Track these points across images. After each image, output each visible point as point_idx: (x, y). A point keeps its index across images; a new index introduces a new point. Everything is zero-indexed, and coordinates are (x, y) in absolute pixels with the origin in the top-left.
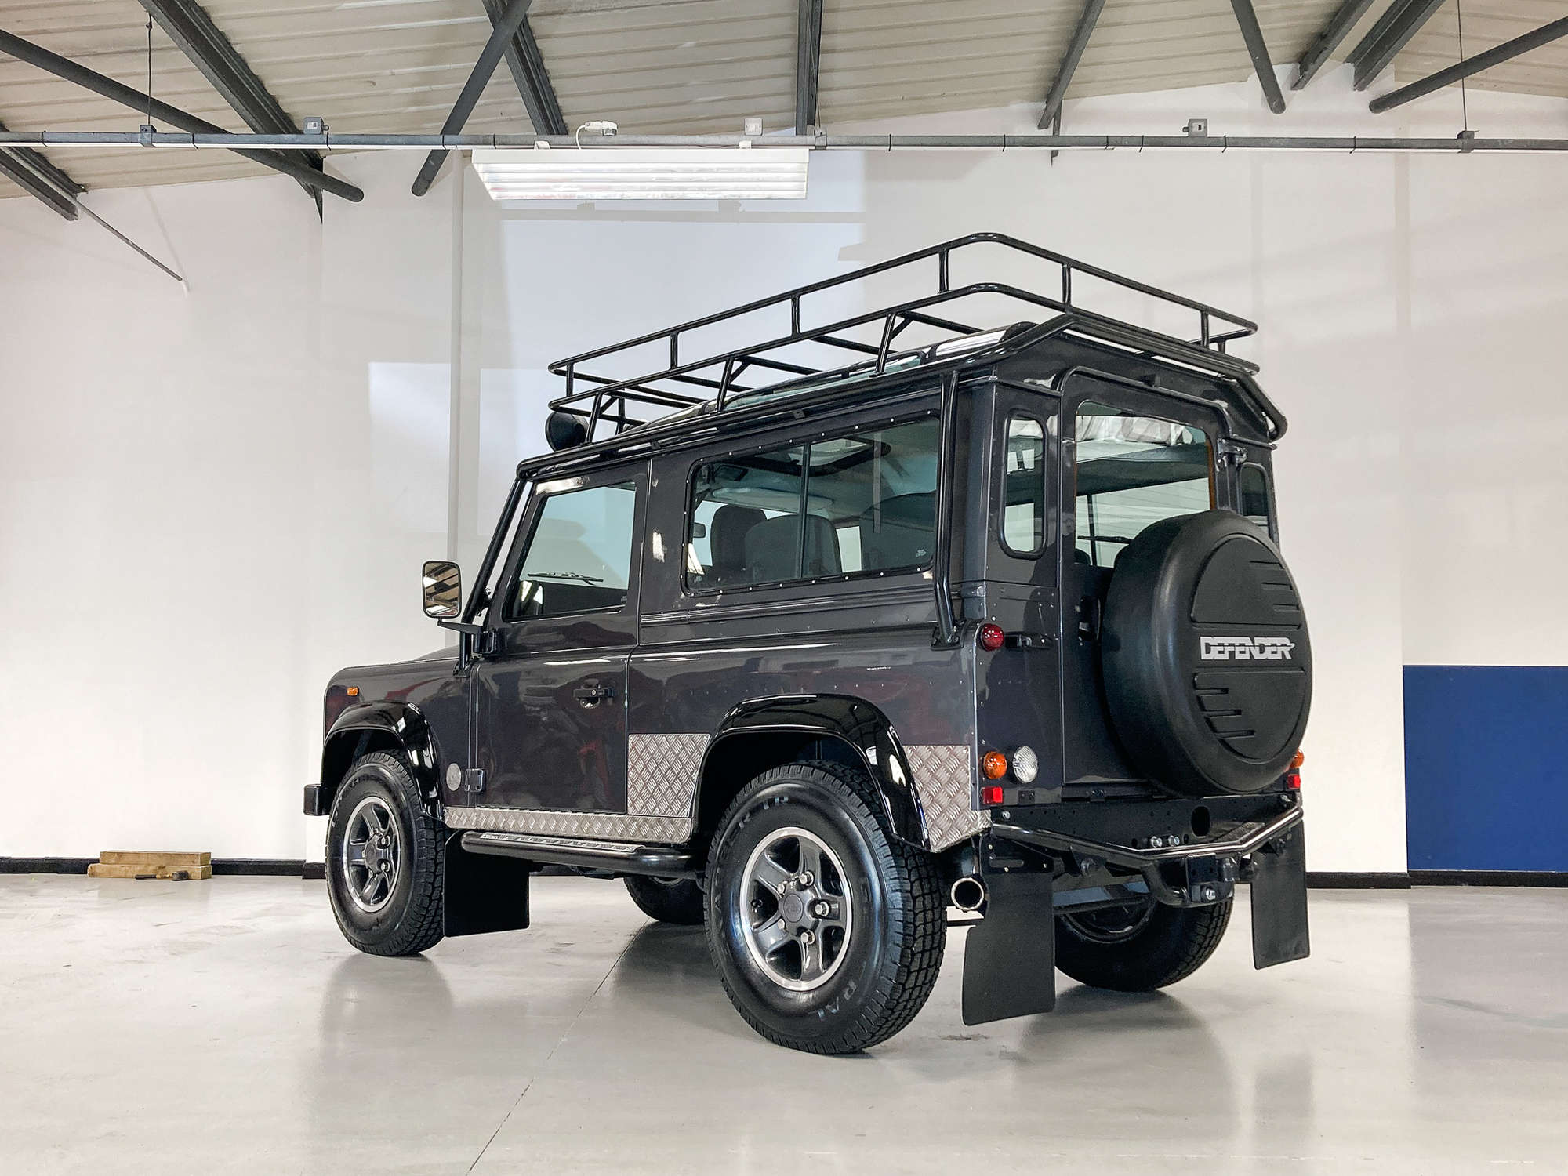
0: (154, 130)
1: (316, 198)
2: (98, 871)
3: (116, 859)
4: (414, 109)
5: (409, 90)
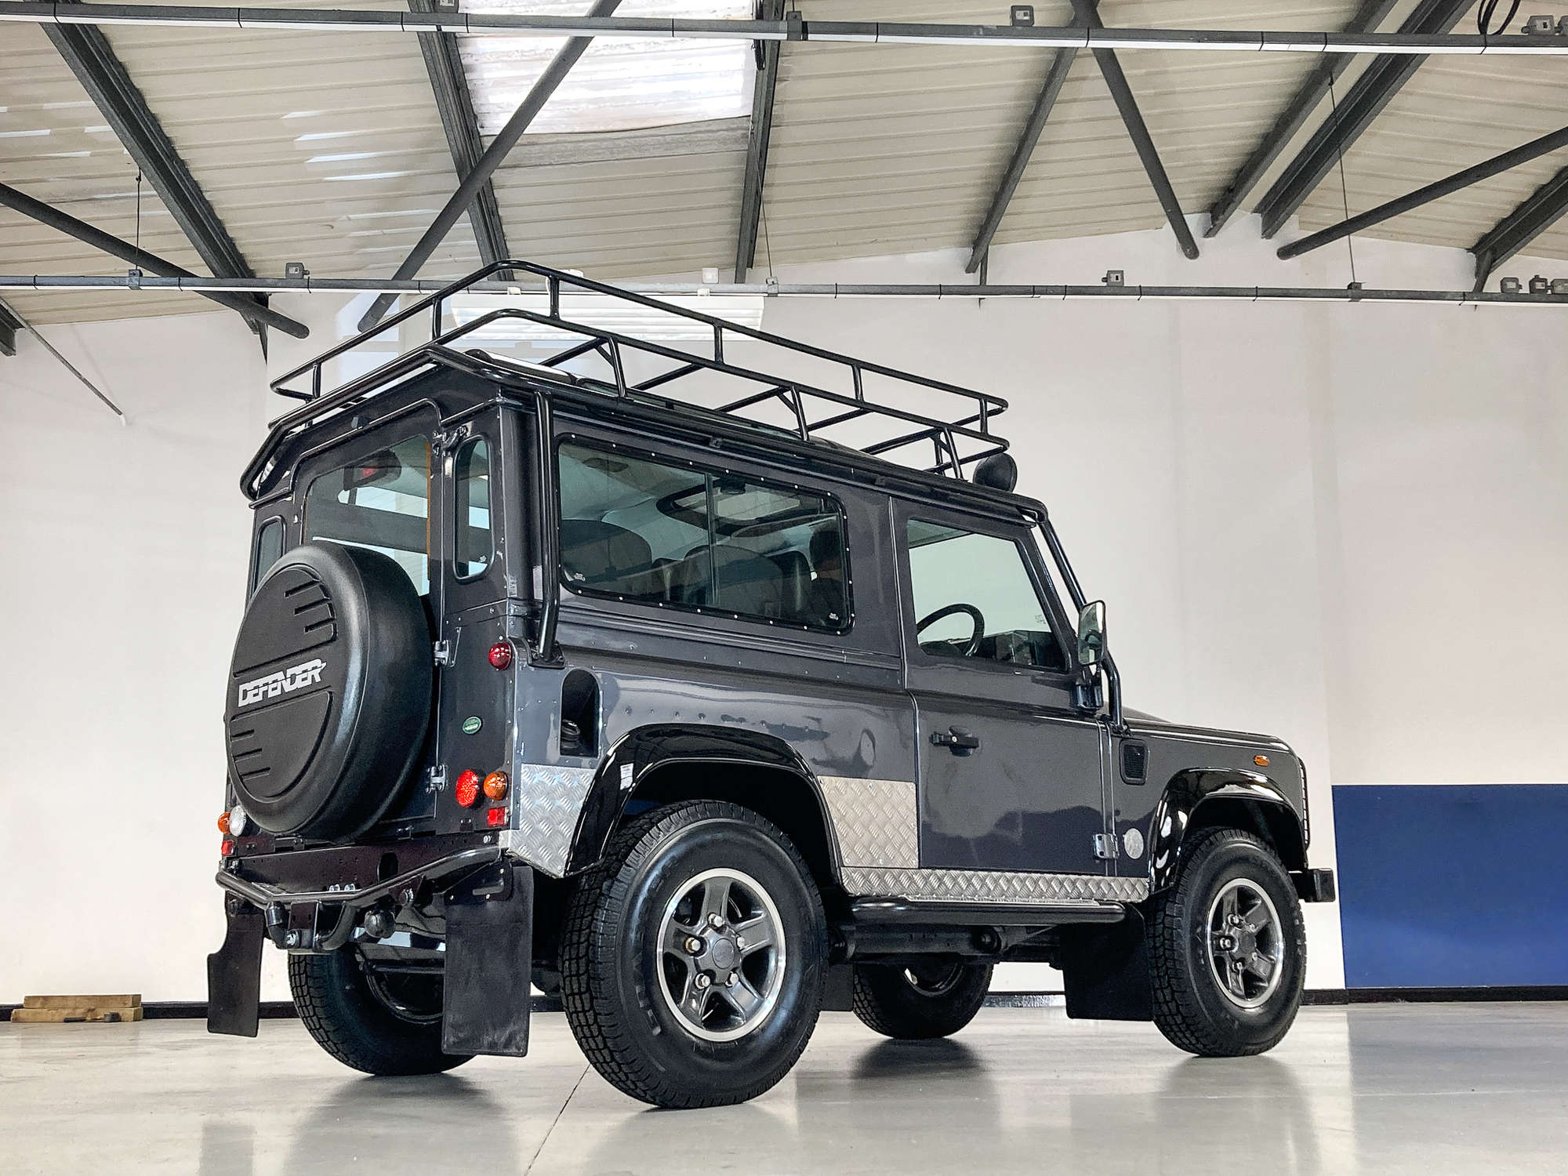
0: (140, 276)
1: (259, 332)
2: (22, 1016)
3: (41, 1003)
5: (363, 233)
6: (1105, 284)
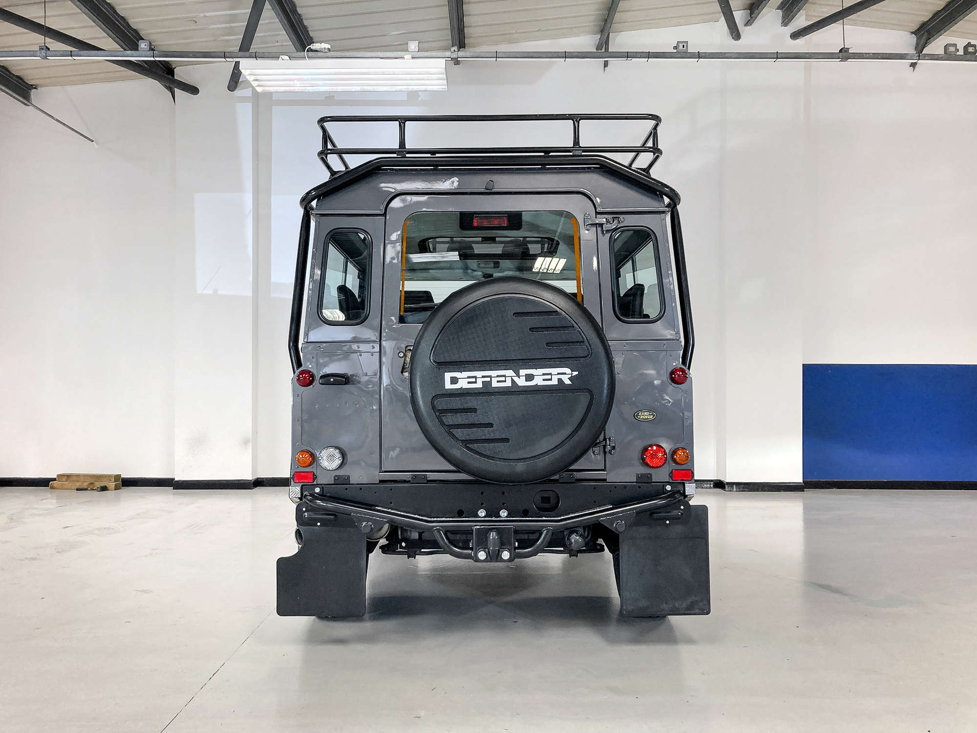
2: (55, 485)
3: (66, 479)
5: (218, 26)
6: (675, 51)
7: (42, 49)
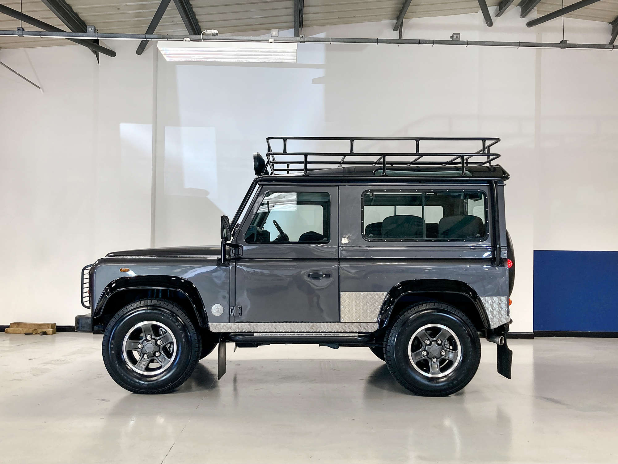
0: (23, 30)
1: (96, 55)
2: (9, 331)
3: (17, 326)
4: (136, 19)
5: (134, 11)
6: (452, 39)
7: (20, 30)
